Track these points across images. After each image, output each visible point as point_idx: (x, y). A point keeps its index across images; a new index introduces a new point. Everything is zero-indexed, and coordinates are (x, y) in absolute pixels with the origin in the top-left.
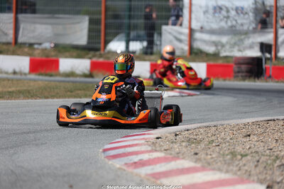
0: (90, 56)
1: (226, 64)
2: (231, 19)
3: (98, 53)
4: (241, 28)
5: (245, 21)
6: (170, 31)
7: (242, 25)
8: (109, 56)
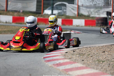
0: (37, 16)
1: (92, 20)
2: (95, 1)
3: (40, 15)
4: (99, 5)
5: (100, 3)
6: (70, 6)
7: (99, 4)
8: (45, 16)
